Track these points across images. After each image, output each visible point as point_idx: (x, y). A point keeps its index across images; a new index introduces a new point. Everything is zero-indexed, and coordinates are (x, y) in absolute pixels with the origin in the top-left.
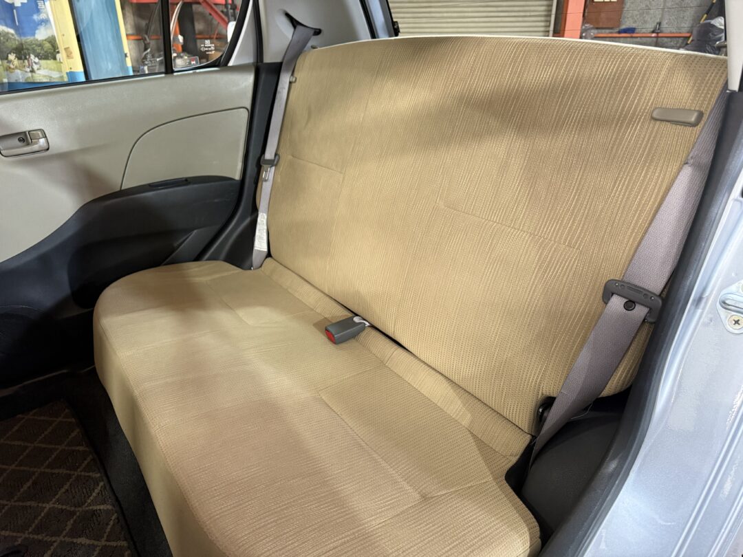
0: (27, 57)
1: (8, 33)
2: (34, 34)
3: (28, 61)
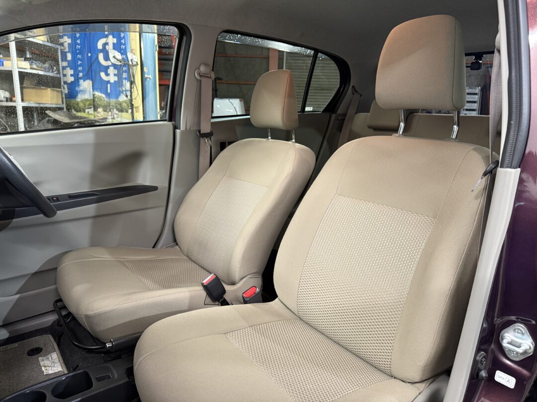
0: (112, 110)
1: (101, 97)
3: (112, 113)
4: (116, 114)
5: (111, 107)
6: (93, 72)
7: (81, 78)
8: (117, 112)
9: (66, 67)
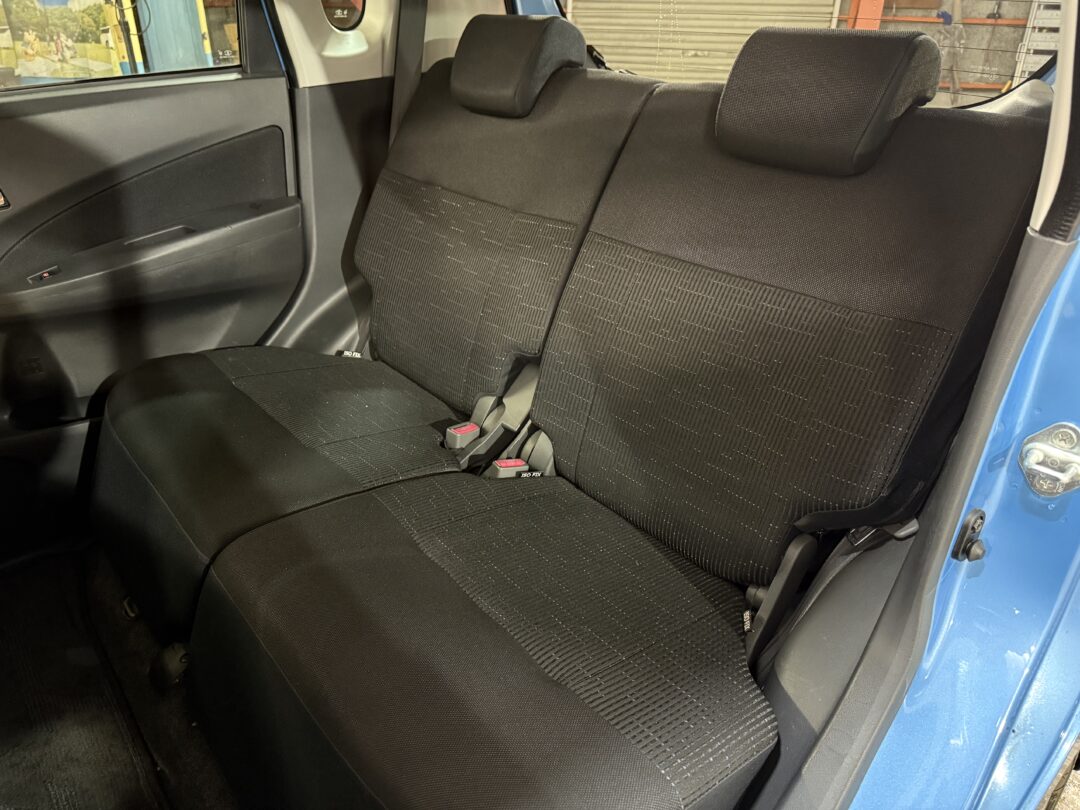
4: (68, 48)
5: (52, 28)
8: (70, 43)
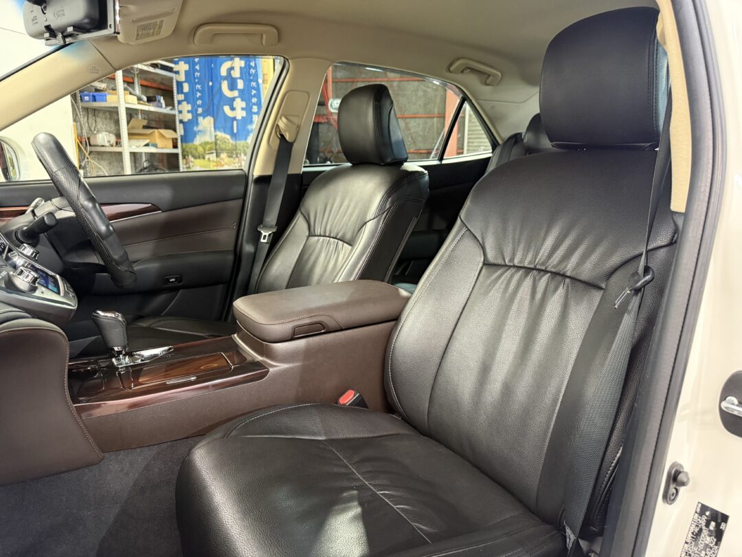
2: (246, 139)
6: (215, 107)
7: (200, 115)
9: (182, 101)
